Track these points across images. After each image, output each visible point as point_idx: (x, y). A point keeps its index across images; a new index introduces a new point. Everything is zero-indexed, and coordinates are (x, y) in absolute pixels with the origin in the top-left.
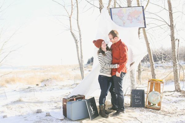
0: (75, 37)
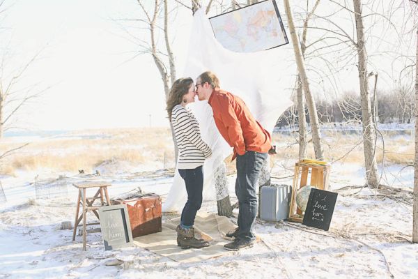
0: (163, 67)
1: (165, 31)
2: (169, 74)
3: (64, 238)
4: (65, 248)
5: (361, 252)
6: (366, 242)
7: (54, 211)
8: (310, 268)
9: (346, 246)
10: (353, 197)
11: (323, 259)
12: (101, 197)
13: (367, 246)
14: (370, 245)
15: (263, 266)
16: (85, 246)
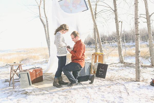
0: (44, 22)
1: (44, 9)
2: (46, 25)
3: (6, 85)
4: (6, 88)
5: (117, 85)
6: (119, 82)
7: (3, 76)
8: (98, 92)
9: (111, 84)
10: (114, 67)
11: (103, 88)
12: (19, 69)
13: (119, 83)
14: (120, 83)
15: (80, 92)
16: (14, 88)
